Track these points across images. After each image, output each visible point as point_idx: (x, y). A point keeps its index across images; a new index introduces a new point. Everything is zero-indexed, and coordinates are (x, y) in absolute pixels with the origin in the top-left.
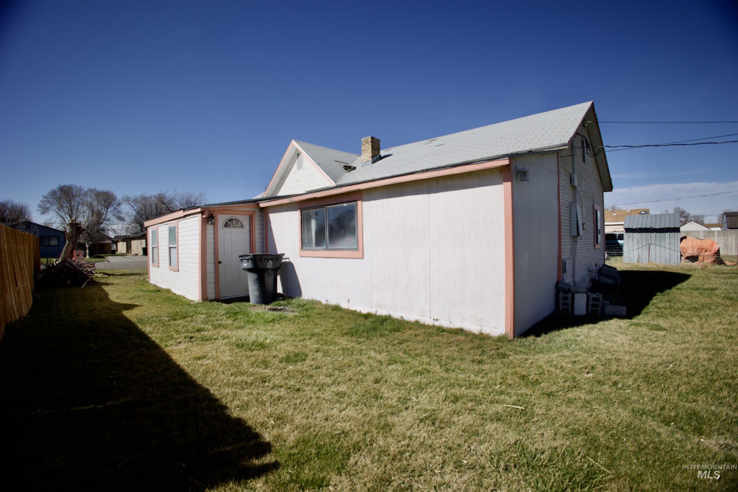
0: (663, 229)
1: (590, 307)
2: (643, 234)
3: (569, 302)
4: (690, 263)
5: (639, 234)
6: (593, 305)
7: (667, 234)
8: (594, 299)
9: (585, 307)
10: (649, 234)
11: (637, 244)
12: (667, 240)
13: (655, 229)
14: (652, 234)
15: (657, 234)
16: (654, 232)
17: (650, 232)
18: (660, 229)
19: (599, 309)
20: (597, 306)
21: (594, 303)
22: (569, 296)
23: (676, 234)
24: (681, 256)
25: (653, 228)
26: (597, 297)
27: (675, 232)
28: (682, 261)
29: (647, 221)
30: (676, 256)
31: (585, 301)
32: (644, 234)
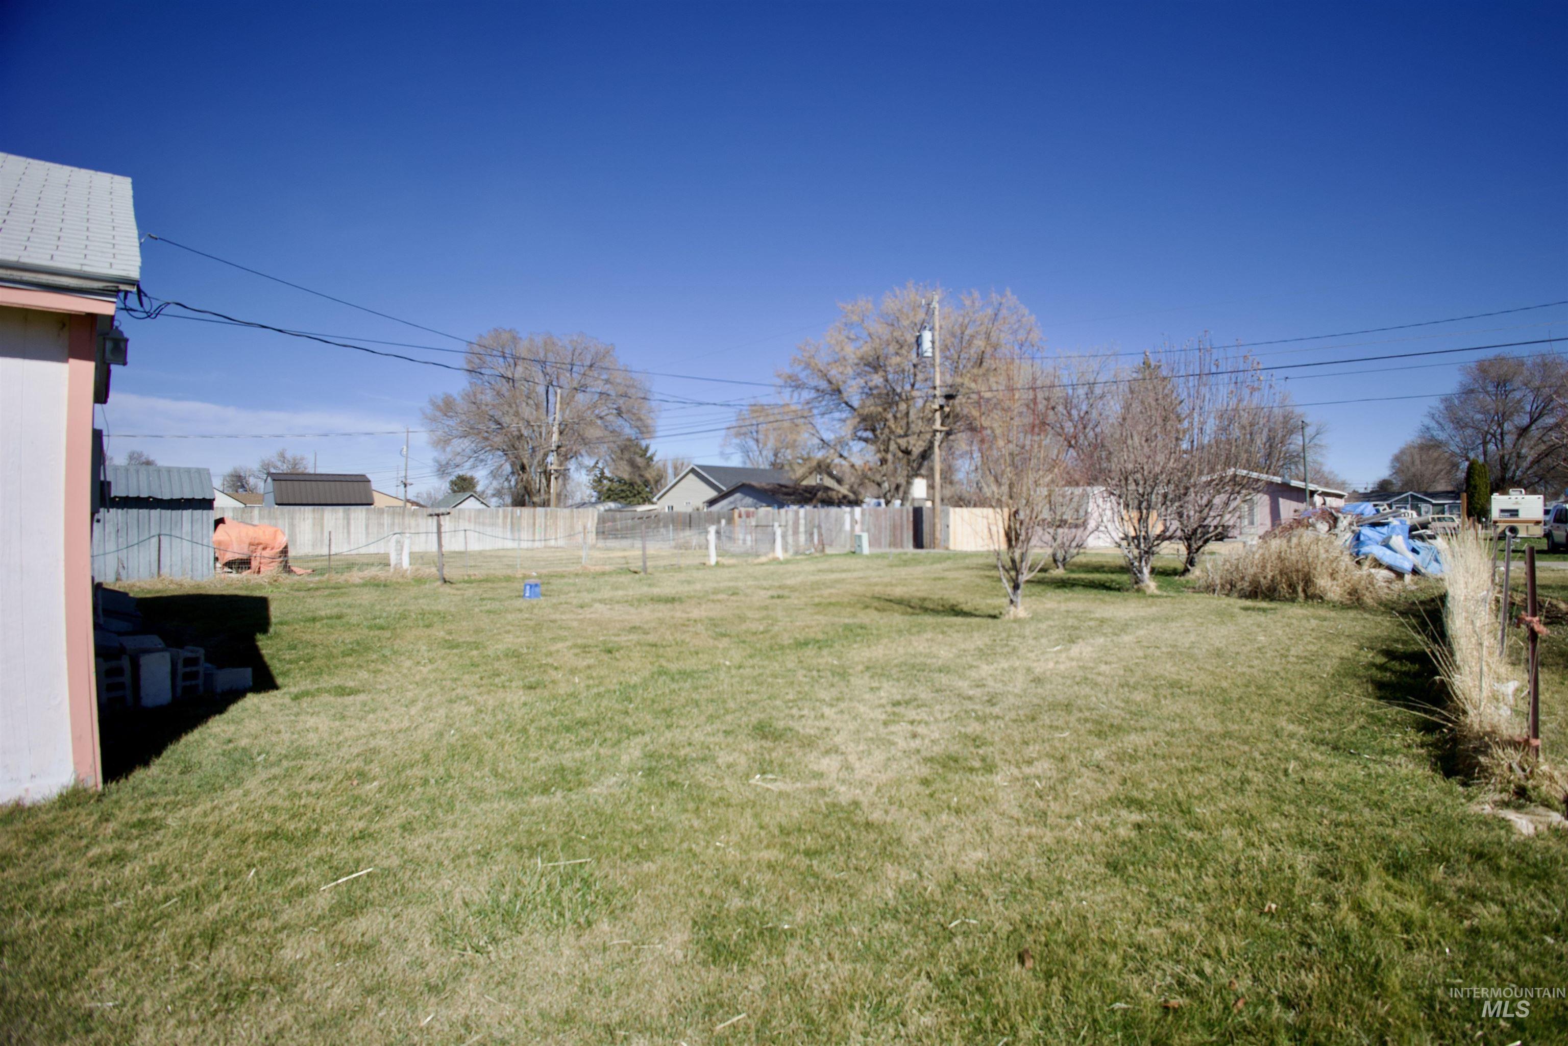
0: (179, 500)
1: (180, 682)
2: (130, 511)
3: (127, 679)
4: (234, 575)
5: (120, 511)
6: (187, 676)
7: (187, 513)
8: (189, 662)
9: (168, 682)
10: (144, 512)
11: (113, 536)
12: (187, 527)
13: (161, 500)
14: (153, 512)
15: (163, 511)
16: (155, 508)
17: (146, 507)
18: (172, 500)
19: (200, 681)
20: (195, 675)
21: (188, 669)
22: (126, 663)
23: (205, 512)
24: (216, 559)
25: (155, 499)
26: (193, 655)
27: (204, 509)
28: (219, 570)
29: (138, 481)
30: (205, 562)
31: (168, 668)
32: (134, 512)
